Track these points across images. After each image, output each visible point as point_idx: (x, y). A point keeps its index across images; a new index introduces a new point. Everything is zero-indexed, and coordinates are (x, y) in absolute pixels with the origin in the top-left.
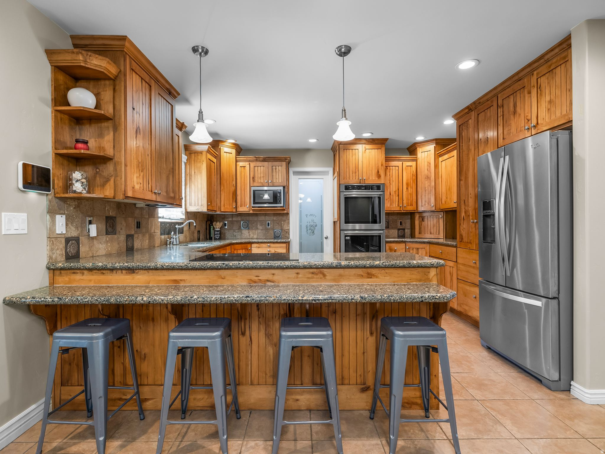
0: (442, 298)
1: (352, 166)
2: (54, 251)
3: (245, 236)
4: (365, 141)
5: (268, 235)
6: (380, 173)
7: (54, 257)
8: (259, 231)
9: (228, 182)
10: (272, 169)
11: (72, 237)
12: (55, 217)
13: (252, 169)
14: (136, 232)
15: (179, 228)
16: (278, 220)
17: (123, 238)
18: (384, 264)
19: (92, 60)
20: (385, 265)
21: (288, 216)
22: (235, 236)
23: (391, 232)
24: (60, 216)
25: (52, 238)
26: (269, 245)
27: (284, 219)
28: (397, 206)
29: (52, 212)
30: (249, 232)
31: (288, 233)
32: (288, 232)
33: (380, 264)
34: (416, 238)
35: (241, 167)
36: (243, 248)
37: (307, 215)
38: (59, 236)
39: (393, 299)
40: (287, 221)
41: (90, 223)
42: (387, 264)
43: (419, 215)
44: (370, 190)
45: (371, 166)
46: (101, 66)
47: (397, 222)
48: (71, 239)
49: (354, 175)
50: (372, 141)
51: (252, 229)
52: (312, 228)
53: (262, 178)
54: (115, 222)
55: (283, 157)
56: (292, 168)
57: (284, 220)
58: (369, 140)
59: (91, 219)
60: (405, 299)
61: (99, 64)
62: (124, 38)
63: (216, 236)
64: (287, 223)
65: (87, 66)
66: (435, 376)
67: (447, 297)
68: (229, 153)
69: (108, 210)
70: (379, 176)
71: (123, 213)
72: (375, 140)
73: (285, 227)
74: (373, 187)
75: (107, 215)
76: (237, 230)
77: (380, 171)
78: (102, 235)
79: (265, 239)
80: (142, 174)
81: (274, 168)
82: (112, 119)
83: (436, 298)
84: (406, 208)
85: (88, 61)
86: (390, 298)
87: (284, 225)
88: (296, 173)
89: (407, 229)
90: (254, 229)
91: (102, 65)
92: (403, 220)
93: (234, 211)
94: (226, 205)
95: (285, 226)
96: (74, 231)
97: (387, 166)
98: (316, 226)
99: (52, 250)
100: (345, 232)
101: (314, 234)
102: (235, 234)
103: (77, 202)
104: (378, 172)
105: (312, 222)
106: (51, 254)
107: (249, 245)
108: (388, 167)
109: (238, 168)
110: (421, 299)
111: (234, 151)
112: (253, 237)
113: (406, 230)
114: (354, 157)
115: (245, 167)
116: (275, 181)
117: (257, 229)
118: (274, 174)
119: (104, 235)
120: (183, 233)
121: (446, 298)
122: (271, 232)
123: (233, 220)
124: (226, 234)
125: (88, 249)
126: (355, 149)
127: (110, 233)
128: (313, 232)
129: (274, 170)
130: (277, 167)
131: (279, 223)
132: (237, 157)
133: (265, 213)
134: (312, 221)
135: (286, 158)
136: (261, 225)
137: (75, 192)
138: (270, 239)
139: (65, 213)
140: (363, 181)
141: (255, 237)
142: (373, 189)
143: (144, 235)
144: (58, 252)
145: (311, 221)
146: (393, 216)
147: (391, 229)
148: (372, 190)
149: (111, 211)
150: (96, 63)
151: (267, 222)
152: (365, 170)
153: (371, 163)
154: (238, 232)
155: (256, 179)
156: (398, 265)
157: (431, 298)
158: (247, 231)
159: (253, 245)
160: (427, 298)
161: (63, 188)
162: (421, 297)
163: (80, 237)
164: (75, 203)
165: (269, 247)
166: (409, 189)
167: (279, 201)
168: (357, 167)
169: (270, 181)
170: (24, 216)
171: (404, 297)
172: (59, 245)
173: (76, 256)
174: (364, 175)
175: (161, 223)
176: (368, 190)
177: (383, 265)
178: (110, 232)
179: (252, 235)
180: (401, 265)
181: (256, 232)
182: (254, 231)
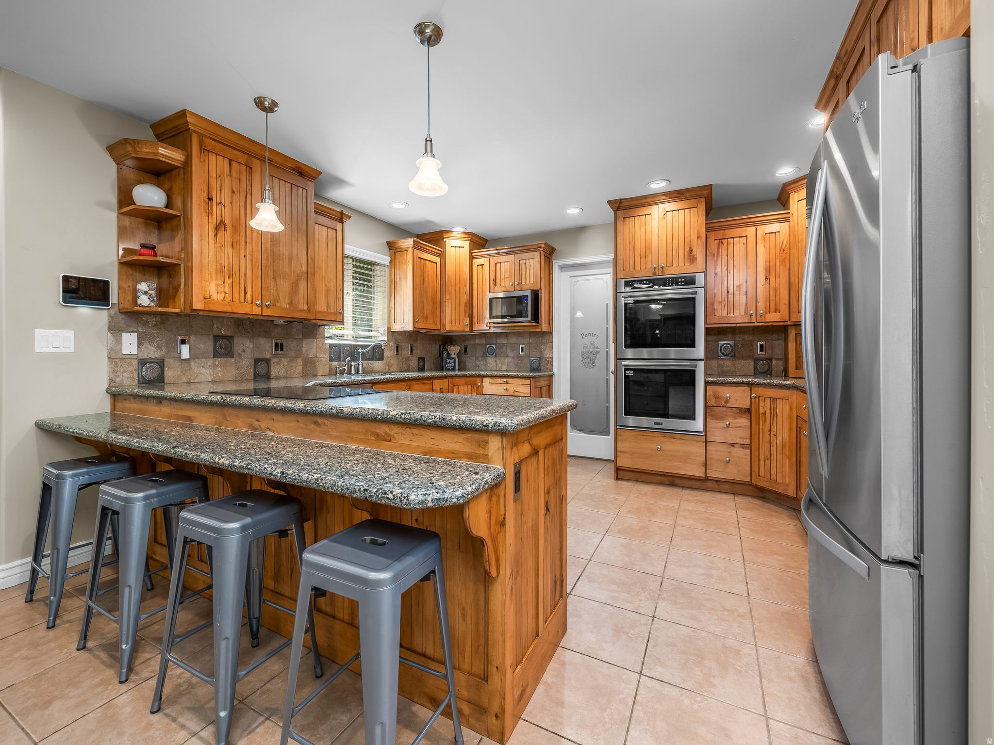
0: (399, 500)
1: (639, 246)
2: (118, 374)
3: (491, 366)
4: (664, 197)
5: (522, 366)
6: (695, 253)
7: (117, 380)
8: (510, 359)
9: (457, 289)
10: (520, 265)
11: (150, 358)
12: (121, 335)
13: (492, 268)
14: (275, 356)
15: (363, 353)
16: (536, 343)
17: (246, 362)
18: (403, 416)
19: (142, 148)
20: (404, 418)
21: (551, 337)
22: (478, 366)
23: (740, 366)
24: (129, 334)
25: (115, 358)
26: (505, 380)
27: (545, 341)
28: (742, 313)
29: (115, 329)
30: (496, 361)
31: (551, 364)
32: (550, 362)
33: (397, 416)
34: (791, 378)
35: (479, 265)
36: (469, 383)
37: (582, 335)
38: (127, 357)
39: (322, 485)
40: (549, 345)
41: (183, 342)
42: (408, 417)
43: (796, 330)
44: (673, 286)
45: (675, 242)
46: (154, 153)
47: (752, 345)
48: (149, 360)
49: (643, 260)
50: (677, 195)
51: (500, 357)
52: (591, 356)
53: (506, 280)
54: (232, 343)
55: (534, 244)
56: (558, 261)
57: (545, 343)
58: (671, 194)
59: (183, 338)
60: (340, 488)
61: (151, 151)
62: (183, 114)
63: (448, 365)
64: (549, 347)
65: (139, 156)
66: (497, 667)
67: (407, 500)
68: (459, 247)
69: (217, 327)
70: (692, 259)
71: (248, 332)
72: (683, 192)
73: (547, 354)
74: (680, 280)
75: (215, 334)
76: (480, 357)
77: (694, 249)
78: (206, 358)
79: (518, 371)
80: (228, 281)
81: (523, 262)
82: (179, 216)
83: (387, 498)
84: (763, 317)
85: (138, 150)
86: (318, 482)
87: (545, 350)
88: (563, 268)
89: (777, 359)
90: (503, 357)
91: (153, 151)
92: (767, 341)
93: (468, 329)
94: (454, 321)
95: (546, 352)
96: (154, 351)
97: (721, 239)
98: (598, 352)
99: (114, 372)
100: (623, 363)
101: (594, 366)
102: (478, 363)
103: (161, 318)
104: (691, 251)
105: (591, 346)
106: (113, 376)
107: (479, 380)
108: (723, 241)
109: (475, 267)
110: (363, 494)
111: (466, 244)
112: (501, 368)
113: (774, 362)
114: (643, 229)
115: (484, 265)
116: (523, 283)
117: (507, 356)
118: (523, 272)
119: (209, 358)
120: (383, 360)
121: (405, 501)
122: (526, 361)
123: (476, 343)
124: (467, 363)
125: (179, 373)
126: (645, 215)
127: (222, 356)
128: (593, 362)
129: (523, 266)
130: (527, 261)
131: (538, 348)
132: (473, 252)
133: (518, 332)
134: (591, 344)
135: (539, 245)
136: (513, 350)
137: (141, 306)
138: (524, 371)
139: (138, 330)
140: (661, 269)
141: (504, 368)
142: (680, 284)
143: (292, 360)
144: (125, 374)
145: (589, 344)
146: (744, 334)
147: (738, 359)
148: (677, 285)
149: (223, 329)
150: (147, 150)
151: (521, 346)
152: (663, 250)
153: (676, 236)
154: (482, 360)
155: (498, 281)
156: (424, 421)
157: (380, 496)
158: (493, 359)
159: (486, 380)
160: (373, 494)
161: (133, 302)
162: (365, 490)
163: (166, 360)
164: (156, 319)
165: (507, 383)
166: (772, 278)
167: (526, 313)
168: (648, 248)
169: (516, 283)
170: (70, 333)
171: (339, 484)
172: (127, 367)
173: (159, 381)
174: (663, 259)
175: (331, 345)
176: (669, 286)
177: (401, 418)
178: (220, 355)
179: (500, 365)
180: (430, 421)
181: (506, 361)
182: (502, 359)
